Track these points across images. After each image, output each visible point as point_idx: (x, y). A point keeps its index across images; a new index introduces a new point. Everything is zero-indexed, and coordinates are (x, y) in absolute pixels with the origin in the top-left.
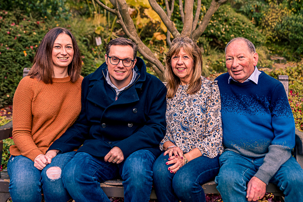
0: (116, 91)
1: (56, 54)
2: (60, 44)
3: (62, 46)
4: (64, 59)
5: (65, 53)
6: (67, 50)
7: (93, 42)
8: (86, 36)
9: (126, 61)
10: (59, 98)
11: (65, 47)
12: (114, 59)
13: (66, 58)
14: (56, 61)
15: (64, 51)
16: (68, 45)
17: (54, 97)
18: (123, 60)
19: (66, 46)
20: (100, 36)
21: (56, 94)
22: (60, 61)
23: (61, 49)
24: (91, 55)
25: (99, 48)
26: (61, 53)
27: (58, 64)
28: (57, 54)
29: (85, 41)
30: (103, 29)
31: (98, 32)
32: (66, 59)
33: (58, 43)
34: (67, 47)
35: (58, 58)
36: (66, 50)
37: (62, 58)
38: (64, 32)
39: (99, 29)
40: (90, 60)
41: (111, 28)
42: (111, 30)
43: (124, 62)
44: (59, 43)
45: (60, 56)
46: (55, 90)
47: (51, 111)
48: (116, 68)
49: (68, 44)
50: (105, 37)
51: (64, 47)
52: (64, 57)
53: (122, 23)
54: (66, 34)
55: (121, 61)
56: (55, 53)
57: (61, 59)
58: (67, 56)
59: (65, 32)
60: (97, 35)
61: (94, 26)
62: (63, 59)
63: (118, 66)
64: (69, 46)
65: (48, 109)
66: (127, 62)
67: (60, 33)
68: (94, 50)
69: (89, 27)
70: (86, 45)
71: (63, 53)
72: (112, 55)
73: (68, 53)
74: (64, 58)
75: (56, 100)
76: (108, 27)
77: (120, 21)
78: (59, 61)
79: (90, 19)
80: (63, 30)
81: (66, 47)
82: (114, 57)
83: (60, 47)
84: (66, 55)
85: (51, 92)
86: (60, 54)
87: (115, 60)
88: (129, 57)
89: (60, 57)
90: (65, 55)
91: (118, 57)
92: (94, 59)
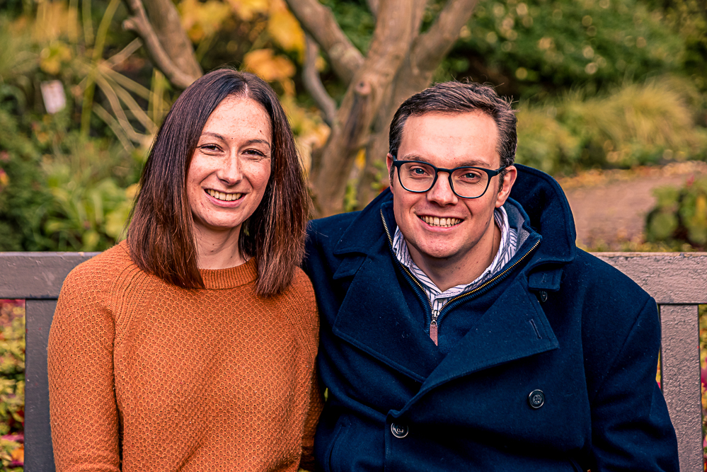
0: (427, 299)
1: (200, 174)
2: (221, 138)
3: (227, 144)
4: (229, 198)
5: (233, 175)
6: (243, 162)
7: (34, 101)
8: (12, 81)
9: (468, 175)
10: (200, 350)
11: (239, 151)
12: (418, 171)
13: (237, 193)
14: (198, 201)
15: (231, 166)
16: (250, 142)
17: (184, 345)
18: (450, 172)
19: (243, 146)
20: (58, 77)
21: (192, 333)
22: (210, 205)
23: (223, 158)
24: (28, 148)
25: (57, 120)
26: (221, 174)
27: (204, 215)
28: (206, 177)
29: (10, 98)
30: (66, 53)
31: (52, 66)
32: (234, 197)
33: (216, 132)
34: (248, 150)
35: (207, 190)
36: (238, 163)
37: (220, 192)
38: (247, 90)
39: (53, 53)
40: (26, 167)
41: (92, 46)
42: (97, 52)
43: (455, 178)
44: (221, 133)
45: (214, 183)
46: (189, 319)
47: (172, 401)
48: (423, 203)
49: (251, 137)
50: (75, 81)
51: (234, 150)
52: (228, 191)
53: (145, 27)
54: (250, 100)
55: (443, 178)
56: (200, 170)
57: (217, 195)
58: (240, 189)
59: (251, 89)
60: (47, 77)
61: (36, 47)
62: (222, 197)
63: (430, 197)
64: (254, 147)
65: (159, 391)
66: (470, 180)
67: (230, 92)
68: (37, 127)
69: (20, 49)
70: (15, 112)
71: (226, 176)
72: (407, 154)
73: (246, 177)
74: (226, 194)
75: (190, 356)
76: (83, 46)
77: (136, 20)
78: (208, 204)
79: (22, 23)
80: (245, 81)
81: (244, 153)
82: (417, 160)
83: (220, 149)
84: (238, 182)
85: (172, 324)
86: (214, 178)
87: (420, 175)
88: (475, 158)
89: (215, 191)
90: (231, 185)
91: (431, 162)
92: (37, 163)
